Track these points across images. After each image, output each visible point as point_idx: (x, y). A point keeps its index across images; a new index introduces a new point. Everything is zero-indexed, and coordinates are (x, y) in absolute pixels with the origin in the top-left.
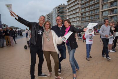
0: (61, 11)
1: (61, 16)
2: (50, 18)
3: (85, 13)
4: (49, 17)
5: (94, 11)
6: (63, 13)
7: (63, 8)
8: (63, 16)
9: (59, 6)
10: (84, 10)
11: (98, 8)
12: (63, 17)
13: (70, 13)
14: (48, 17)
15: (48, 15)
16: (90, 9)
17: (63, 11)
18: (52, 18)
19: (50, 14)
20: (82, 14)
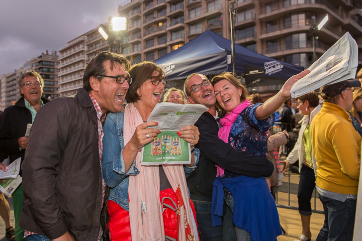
0: (45, 72)
2: (15, 85)
4: (11, 83)
6: (51, 76)
7: (52, 64)
8: (52, 83)
9: (41, 57)
12: (50, 85)
13: (69, 79)
14: (8, 82)
15: (8, 78)
17: (52, 70)
19: (15, 74)
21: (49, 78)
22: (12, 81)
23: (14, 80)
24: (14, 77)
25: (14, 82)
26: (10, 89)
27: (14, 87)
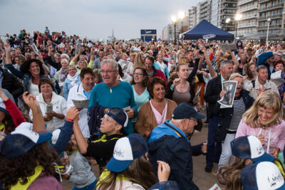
1: (228, 11)
2: (206, 12)
3: (265, 12)
4: (204, 11)
5: (276, 11)
6: (234, 5)
10: (264, 6)
11: (280, 7)
14: (201, 10)
15: (203, 5)
16: (272, 7)
18: (211, 14)
19: (206, 3)
20: (261, 14)
21: (232, 7)
22: (204, 8)
23: (206, 7)
24: (206, 5)
25: (206, 10)
26: (203, 16)
27: (206, 14)
